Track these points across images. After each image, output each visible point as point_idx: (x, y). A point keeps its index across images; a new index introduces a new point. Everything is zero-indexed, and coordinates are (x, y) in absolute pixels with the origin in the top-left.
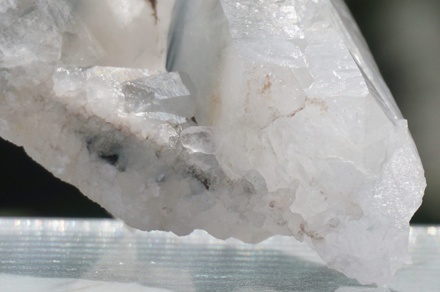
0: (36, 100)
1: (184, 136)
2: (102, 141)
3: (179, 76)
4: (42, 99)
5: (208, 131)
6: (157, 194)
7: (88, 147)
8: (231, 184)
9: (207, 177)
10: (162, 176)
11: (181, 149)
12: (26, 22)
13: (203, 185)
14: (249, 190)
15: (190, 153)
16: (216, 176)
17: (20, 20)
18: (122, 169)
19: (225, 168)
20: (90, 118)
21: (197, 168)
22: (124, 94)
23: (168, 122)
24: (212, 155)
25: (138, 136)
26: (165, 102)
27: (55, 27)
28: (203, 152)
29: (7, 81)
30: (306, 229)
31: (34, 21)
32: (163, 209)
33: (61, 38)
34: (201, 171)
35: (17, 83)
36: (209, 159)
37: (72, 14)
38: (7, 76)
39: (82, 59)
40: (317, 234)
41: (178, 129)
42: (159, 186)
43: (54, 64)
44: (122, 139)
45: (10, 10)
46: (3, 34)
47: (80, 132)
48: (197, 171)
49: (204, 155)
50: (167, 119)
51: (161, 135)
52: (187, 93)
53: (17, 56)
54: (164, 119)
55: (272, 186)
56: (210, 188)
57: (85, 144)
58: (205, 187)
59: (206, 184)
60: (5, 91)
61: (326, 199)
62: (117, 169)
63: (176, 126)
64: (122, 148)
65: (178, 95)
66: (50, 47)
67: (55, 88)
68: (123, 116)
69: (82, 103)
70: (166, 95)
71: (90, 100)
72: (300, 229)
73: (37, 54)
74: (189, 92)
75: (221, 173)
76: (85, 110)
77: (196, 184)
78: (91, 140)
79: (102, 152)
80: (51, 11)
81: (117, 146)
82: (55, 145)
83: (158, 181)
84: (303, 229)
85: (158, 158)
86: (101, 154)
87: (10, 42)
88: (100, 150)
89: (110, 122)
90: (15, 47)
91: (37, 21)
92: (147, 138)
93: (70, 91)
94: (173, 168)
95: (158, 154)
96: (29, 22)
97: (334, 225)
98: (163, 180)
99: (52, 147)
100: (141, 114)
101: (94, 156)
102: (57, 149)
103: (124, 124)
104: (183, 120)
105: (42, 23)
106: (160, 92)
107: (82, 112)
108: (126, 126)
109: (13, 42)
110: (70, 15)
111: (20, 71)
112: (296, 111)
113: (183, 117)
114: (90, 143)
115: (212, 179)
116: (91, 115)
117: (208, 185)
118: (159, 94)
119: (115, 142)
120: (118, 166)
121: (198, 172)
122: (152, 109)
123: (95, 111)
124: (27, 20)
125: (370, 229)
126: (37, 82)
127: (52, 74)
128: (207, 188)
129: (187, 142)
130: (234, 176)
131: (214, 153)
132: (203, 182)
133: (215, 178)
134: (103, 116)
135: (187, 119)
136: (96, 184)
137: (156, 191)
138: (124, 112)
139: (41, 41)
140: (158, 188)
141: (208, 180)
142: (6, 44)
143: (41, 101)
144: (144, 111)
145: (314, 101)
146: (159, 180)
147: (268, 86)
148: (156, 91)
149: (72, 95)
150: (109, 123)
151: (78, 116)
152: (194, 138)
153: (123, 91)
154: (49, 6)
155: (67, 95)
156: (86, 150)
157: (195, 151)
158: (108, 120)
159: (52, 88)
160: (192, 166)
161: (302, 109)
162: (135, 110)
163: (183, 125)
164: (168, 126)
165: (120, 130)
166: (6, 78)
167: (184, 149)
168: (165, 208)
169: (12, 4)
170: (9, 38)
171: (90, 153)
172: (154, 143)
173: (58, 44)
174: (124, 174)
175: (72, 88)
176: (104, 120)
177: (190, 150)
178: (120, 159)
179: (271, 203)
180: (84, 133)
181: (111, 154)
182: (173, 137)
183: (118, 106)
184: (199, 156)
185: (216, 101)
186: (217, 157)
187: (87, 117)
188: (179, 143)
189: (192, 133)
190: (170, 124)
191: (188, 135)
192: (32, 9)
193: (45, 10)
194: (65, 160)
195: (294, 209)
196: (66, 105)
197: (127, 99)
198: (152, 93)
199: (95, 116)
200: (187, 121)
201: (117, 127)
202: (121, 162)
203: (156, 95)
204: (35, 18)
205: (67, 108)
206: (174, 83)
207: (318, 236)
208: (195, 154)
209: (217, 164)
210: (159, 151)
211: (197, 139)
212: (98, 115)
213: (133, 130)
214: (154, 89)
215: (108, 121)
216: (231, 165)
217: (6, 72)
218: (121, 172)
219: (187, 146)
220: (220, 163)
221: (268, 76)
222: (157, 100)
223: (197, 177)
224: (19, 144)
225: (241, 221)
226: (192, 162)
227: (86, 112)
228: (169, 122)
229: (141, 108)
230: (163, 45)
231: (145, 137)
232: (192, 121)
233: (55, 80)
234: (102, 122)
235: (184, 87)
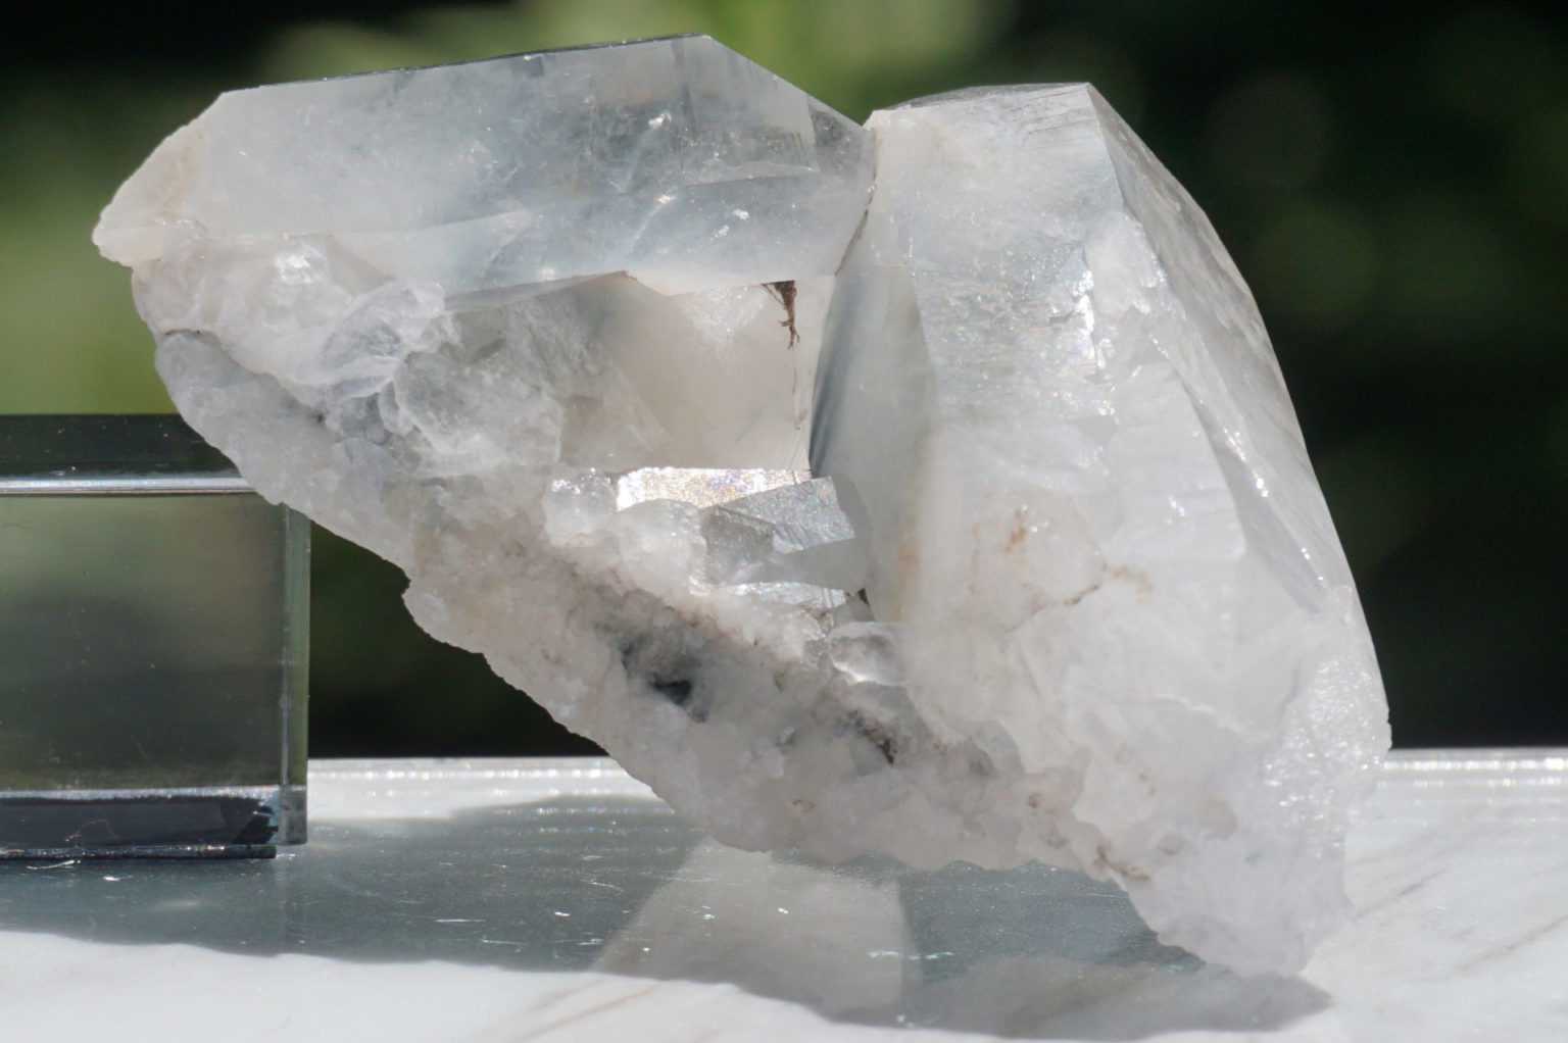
0: (508, 554)
1: (836, 642)
2: (654, 648)
3: (832, 487)
4: (521, 551)
5: (889, 635)
6: (779, 773)
7: (625, 664)
8: (944, 752)
9: (890, 735)
10: (789, 731)
11: (828, 671)
12: (481, 377)
13: (880, 755)
14: (981, 769)
15: (849, 682)
16: (909, 734)
17: (467, 371)
18: (700, 716)
19: (929, 716)
20: (627, 595)
21: (866, 715)
22: (707, 538)
23: (801, 606)
24: (899, 689)
25: (735, 638)
26: (798, 559)
27: (546, 386)
28: (879, 682)
29: (442, 509)
30: (1111, 858)
31: (498, 375)
32: (795, 803)
33: (561, 411)
34: (877, 722)
35: (467, 514)
36: (893, 696)
37: (587, 347)
38: (443, 496)
39: (611, 455)
40: (1134, 869)
41: (826, 622)
42: (783, 752)
43: (547, 472)
44: (699, 644)
45: (446, 346)
46: (431, 404)
47: (607, 628)
48: (867, 723)
49: (882, 687)
50: (800, 599)
51: (786, 638)
52: (848, 533)
53: (462, 452)
54: (795, 600)
55: (1033, 758)
56: (897, 760)
57: (619, 655)
58: (884, 757)
59: (887, 750)
60: (438, 530)
61: (1152, 792)
62: (689, 714)
63: (822, 615)
64: (700, 666)
65: (826, 539)
66: (535, 433)
67: (549, 528)
68: (700, 594)
69: (611, 560)
70: (800, 542)
71: (628, 556)
72: (1097, 857)
73: (509, 449)
74: (852, 532)
75: (922, 729)
76: (618, 577)
77: (866, 750)
78: (631, 645)
79: (655, 674)
80: (539, 348)
81: (689, 661)
82: (552, 653)
83: (778, 744)
84: (1103, 857)
85: (781, 690)
86: (653, 680)
87: (446, 422)
88: (653, 669)
89: (673, 607)
90: (458, 433)
91: (504, 375)
92: (756, 643)
93: (582, 534)
94: (814, 715)
95: (780, 680)
96: (488, 379)
97: (1171, 850)
98: (792, 741)
99: (547, 657)
100: (743, 588)
101: (639, 682)
102: (558, 661)
103: (704, 611)
104: (838, 598)
105: (518, 380)
106: (785, 533)
107: (610, 581)
108: (708, 616)
109: (453, 423)
110: (585, 351)
111: (471, 486)
112: (1083, 593)
113: (837, 588)
114: (629, 652)
115: (900, 742)
116: (630, 588)
117: (891, 753)
118: (782, 538)
119: (684, 652)
120: (690, 709)
121: (869, 724)
122: (768, 575)
123: (640, 580)
124: (483, 373)
125: (1253, 859)
126: (509, 513)
127: (541, 495)
128: (891, 760)
129: (842, 658)
130: (948, 735)
131: (903, 684)
132: (881, 747)
133: (907, 739)
134: (655, 590)
135: (848, 595)
136: (644, 747)
137: (777, 765)
138: (706, 581)
139: (517, 421)
140: (781, 759)
141: (891, 743)
142: (437, 424)
143: (518, 555)
144: (748, 581)
145: (1122, 573)
146: (784, 740)
147: (1018, 536)
148: (778, 532)
149: (588, 543)
150: (669, 608)
151: (601, 589)
152: (857, 650)
153: (705, 533)
154: (534, 337)
155: (575, 543)
156: (619, 669)
157: (860, 678)
158: (668, 602)
159: (541, 527)
160: (856, 712)
161: (1096, 588)
162: (729, 577)
163: (836, 611)
164: (803, 615)
165: (694, 625)
166: (440, 503)
167: (836, 672)
168: (799, 801)
169: (450, 334)
170: (444, 413)
171: (629, 676)
172: (772, 656)
173: (554, 429)
174: (701, 728)
175: (587, 529)
176: (659, 600)
177: (850, 677)
178: (696, 691)
179: (1031, 798)
180: (616, 632)
181: (676, 678)
182: (813, 642)
183: (690, 568)
184: (868, 689)
185: (909, 558)
186: (911, 695)
187: (621, 593)
188: (824, 658)
189: (853, 635)
190: (808, 610)
191: (845, 641)
192: (498, 345)
193: (524, 346)
194: (575, 687)
195: (1082, 813)
196: (575, 564)
197: (711, 548)
198: (768, 536)
199: (639, 591)
200: (847, 602)
201: (688, 617)
202: (696, 699)
203: (777, 541)
204: (502, 368)
205: (578, 571)
206: (819, 509)
207: (1137, 873)
208: (860, 685)
209: (910, 707)
210: (781, 675)
211: (865, 653)
212: (647, 589)
213: (724, 625)
214: (773, 526)
215: (668, 604)
216: (941, 712)
217: (439, 488)
218: (697, 722)
219: (843, 667)
220: (917, 706)
221: (1018, 514)
222: (779, 554)
223: (867, 733)
224: (472, 648)
225: (968, 834)
226: (854, 702)
227: (619, 582)
228: (805, 607)
229: (740, 573)
230: (804, 400)
231: (751, 641)
232: (858, 598)
233: (549, 507)
234: (655, 605)
235: (842, 520)
